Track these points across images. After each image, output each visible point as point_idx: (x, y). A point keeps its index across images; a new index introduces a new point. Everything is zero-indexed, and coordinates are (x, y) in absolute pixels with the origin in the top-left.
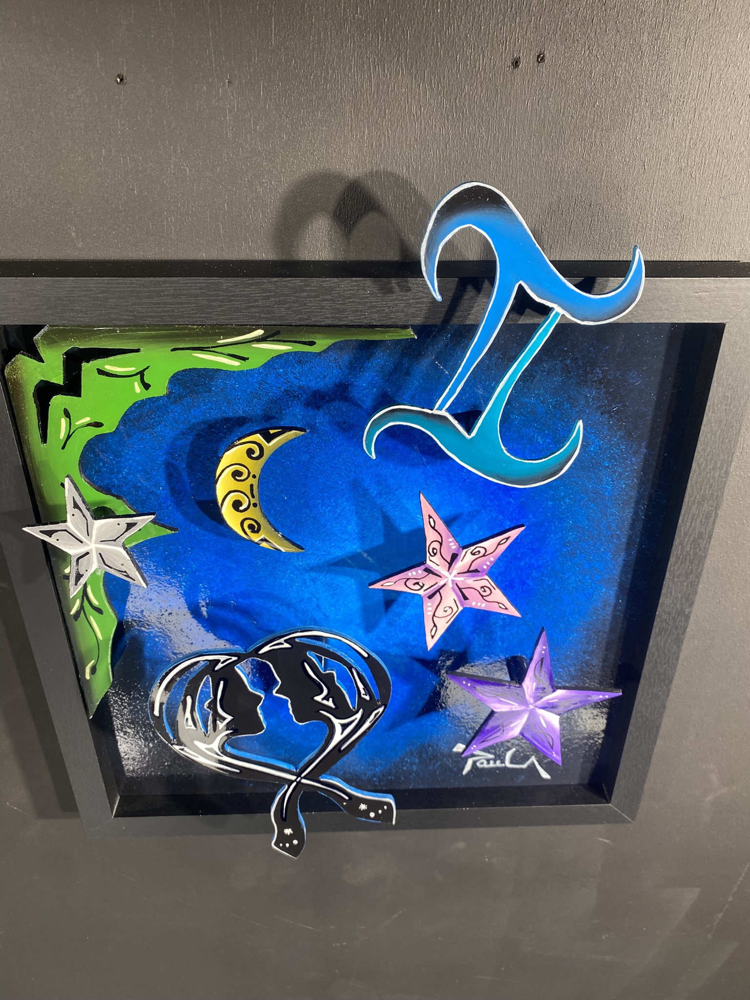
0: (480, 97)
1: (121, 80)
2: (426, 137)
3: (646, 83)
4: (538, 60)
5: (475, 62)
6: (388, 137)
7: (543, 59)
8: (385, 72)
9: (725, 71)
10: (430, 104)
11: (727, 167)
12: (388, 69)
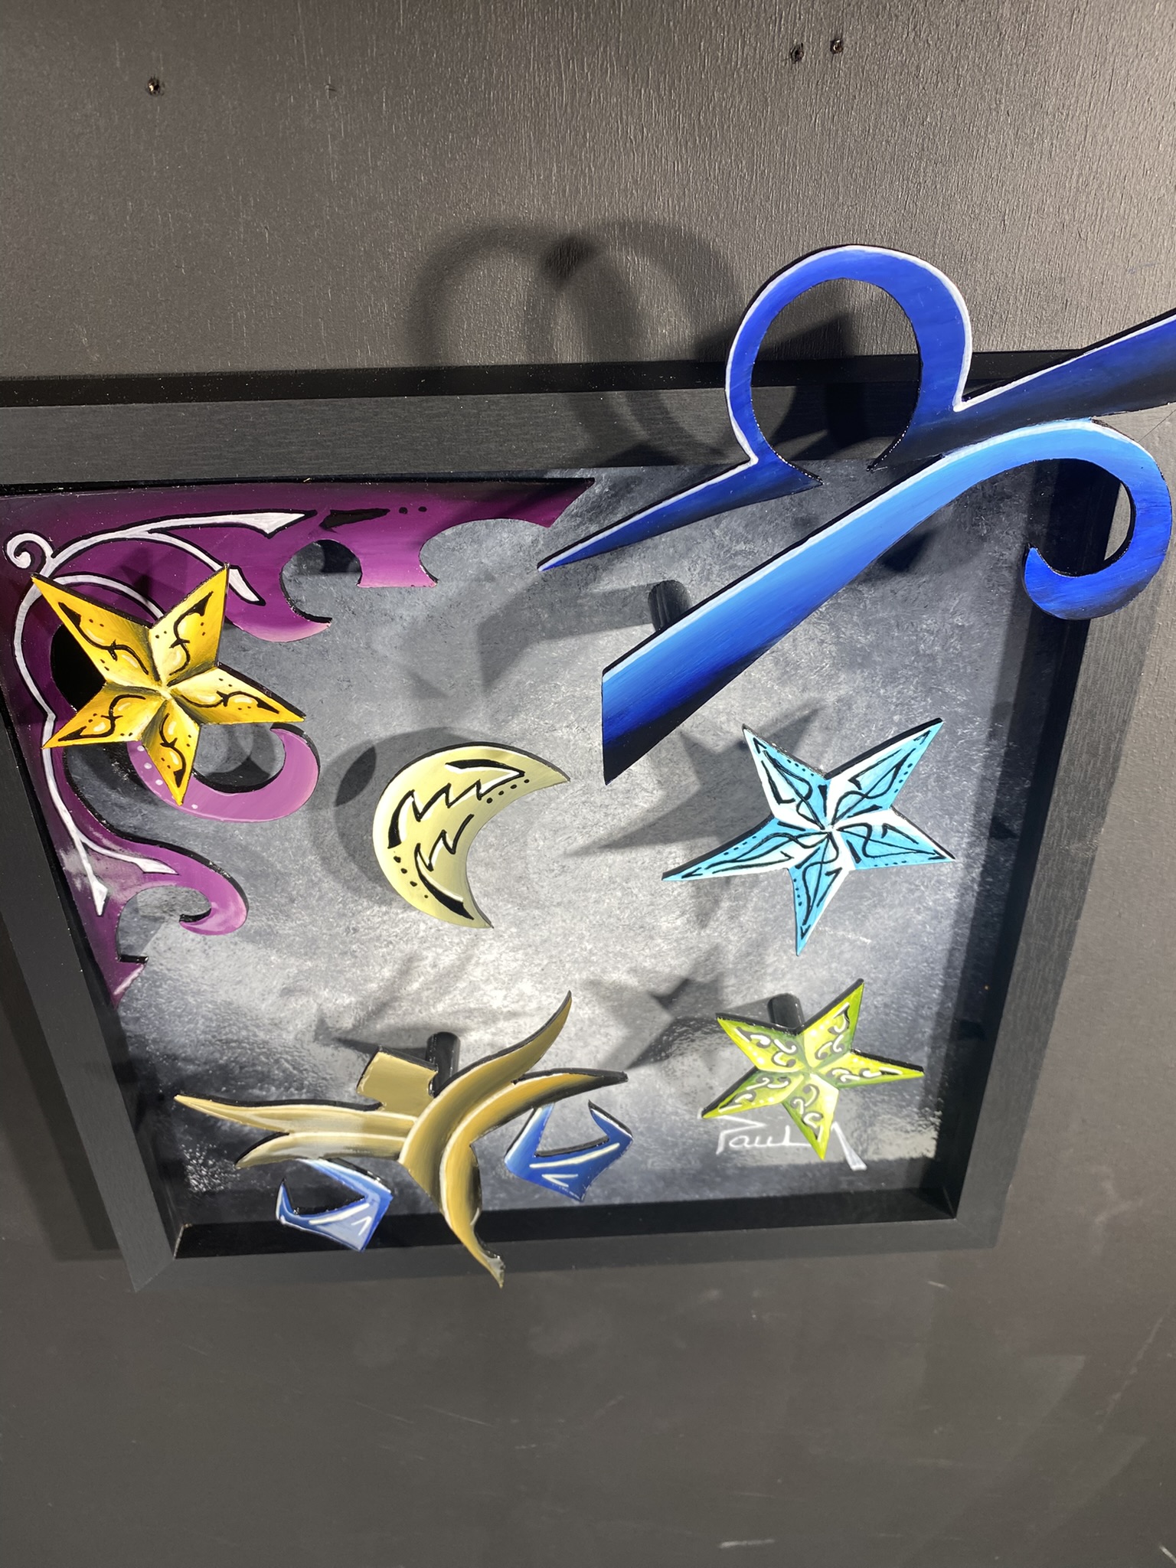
0: (739, 110)
1: (156, 88)
2: (652, 177)
3: (1007, 86)
4: (831, 49)
5: (730, 53)
6: (590, 177)
7: (840, 47)
8: (583, 70)
9: (1136, 63)
10: (657, 123)
11: (1137, 221)
12: (589, 65)
